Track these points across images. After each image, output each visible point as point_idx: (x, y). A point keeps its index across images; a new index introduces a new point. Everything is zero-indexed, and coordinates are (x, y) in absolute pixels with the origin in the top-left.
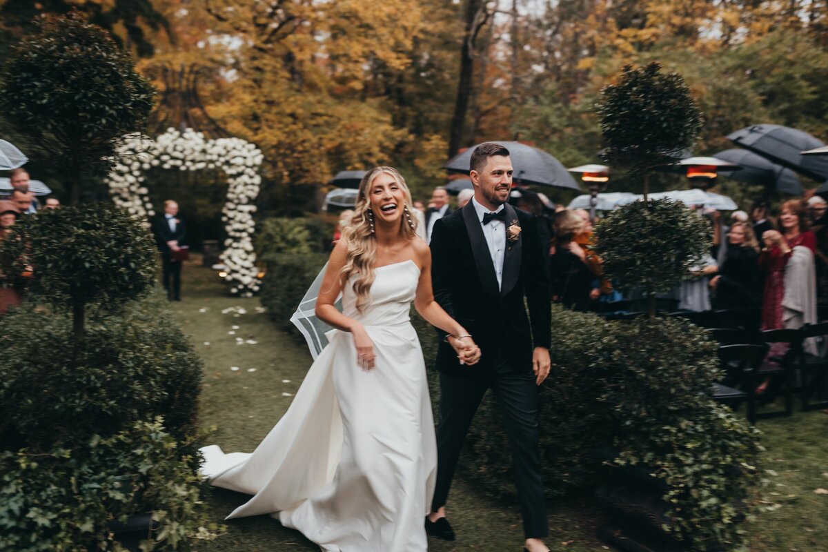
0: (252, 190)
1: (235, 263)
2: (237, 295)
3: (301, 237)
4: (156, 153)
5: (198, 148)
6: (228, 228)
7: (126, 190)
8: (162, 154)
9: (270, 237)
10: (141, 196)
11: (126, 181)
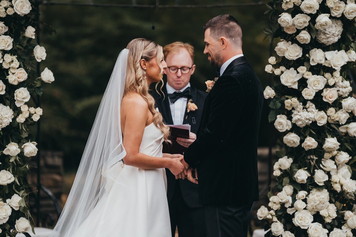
6: (282, 122)
10: (15, 25)
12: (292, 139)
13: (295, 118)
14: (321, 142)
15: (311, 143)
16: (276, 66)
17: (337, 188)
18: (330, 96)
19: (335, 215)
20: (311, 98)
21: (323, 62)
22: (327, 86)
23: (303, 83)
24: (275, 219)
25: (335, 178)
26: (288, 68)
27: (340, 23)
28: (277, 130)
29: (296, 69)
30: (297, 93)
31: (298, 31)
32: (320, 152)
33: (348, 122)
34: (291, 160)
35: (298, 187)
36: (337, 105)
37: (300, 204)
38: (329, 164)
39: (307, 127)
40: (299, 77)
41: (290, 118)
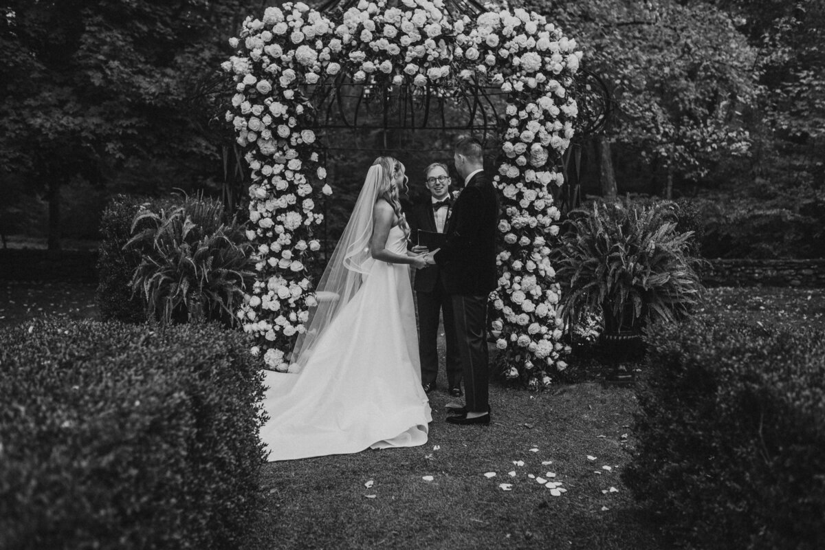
0: (562, 134)
1: (518, 309)
2: (520, 384)
3: (674, 245)
4: (335, 44)
5: (434, 30)
6: (504, 225)
7: (267, 134)
8: (348, 48)
9: (596, 246)
10: (303, 151)
11: (267, 110)
12: (512, 237)
13: (514, 222)
14: (533, 239)
15: (525, 240)
16: (499, 183)
17: (542, 273)
18: (540, 205)
19: (540, 294)
20: (526, 207)
21: (535, 179)
22: (538, 198)
23: (520, 195)
24: (498, 297)
25: (541, 266)
26: (508, 184)
27: (546, 151)
28: (500, 231)
29: (515, 185)
30: (515, 203)
31: (518, 156)
32: (530, 248)
33: (551, 225)
34: (509, 254)
35: (514, 273)
36: (544, 212)
37: (516, 286)
38: (537, 256)
39: (522, 228)
40: (517, 191)
41: (510, 222)
